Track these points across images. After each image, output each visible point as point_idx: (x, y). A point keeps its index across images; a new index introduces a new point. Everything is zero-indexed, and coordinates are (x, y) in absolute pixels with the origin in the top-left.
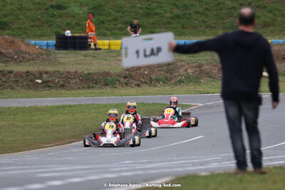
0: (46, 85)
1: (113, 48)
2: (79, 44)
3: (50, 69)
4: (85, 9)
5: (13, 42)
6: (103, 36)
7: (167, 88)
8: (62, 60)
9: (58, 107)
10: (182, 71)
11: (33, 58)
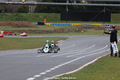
0: (39, 33)
1: (49, 25)
2: (43, 24)
3: (38, 29)
4: (43, 17)
5: (29, 23)
6: (46, 22)
7: (63, 34)
8: (40, 27)
9: (43, 38)
10: (65, 30)
11: (34, 27)
